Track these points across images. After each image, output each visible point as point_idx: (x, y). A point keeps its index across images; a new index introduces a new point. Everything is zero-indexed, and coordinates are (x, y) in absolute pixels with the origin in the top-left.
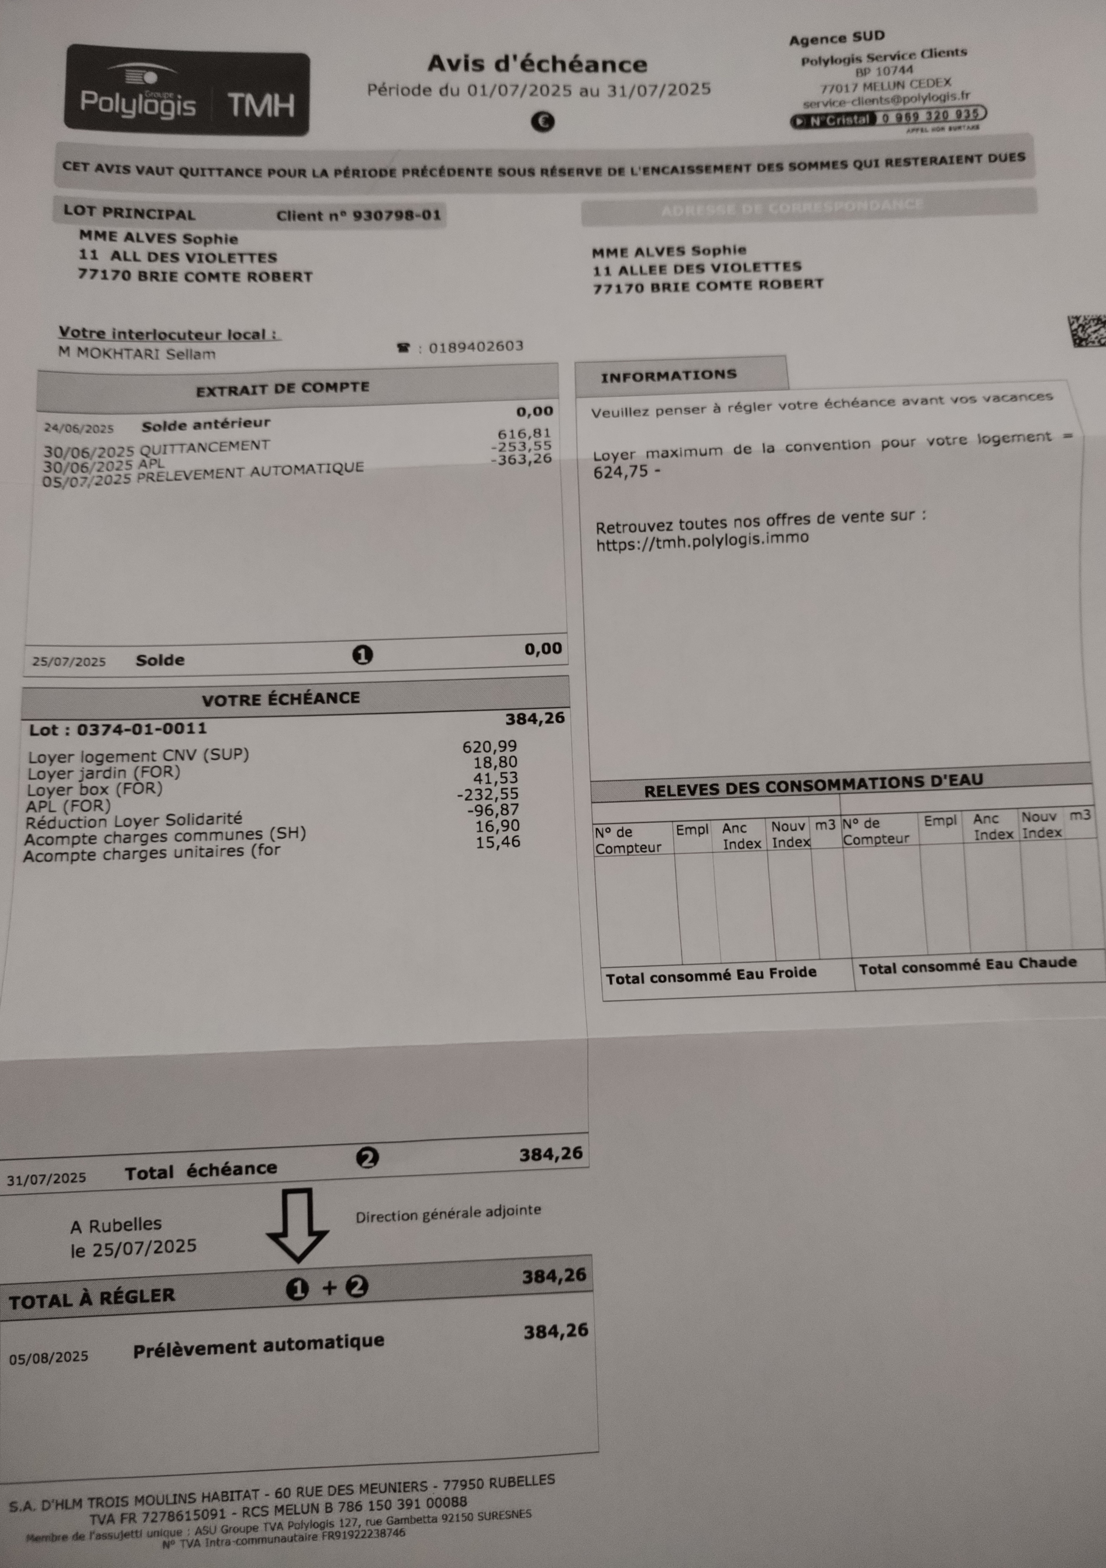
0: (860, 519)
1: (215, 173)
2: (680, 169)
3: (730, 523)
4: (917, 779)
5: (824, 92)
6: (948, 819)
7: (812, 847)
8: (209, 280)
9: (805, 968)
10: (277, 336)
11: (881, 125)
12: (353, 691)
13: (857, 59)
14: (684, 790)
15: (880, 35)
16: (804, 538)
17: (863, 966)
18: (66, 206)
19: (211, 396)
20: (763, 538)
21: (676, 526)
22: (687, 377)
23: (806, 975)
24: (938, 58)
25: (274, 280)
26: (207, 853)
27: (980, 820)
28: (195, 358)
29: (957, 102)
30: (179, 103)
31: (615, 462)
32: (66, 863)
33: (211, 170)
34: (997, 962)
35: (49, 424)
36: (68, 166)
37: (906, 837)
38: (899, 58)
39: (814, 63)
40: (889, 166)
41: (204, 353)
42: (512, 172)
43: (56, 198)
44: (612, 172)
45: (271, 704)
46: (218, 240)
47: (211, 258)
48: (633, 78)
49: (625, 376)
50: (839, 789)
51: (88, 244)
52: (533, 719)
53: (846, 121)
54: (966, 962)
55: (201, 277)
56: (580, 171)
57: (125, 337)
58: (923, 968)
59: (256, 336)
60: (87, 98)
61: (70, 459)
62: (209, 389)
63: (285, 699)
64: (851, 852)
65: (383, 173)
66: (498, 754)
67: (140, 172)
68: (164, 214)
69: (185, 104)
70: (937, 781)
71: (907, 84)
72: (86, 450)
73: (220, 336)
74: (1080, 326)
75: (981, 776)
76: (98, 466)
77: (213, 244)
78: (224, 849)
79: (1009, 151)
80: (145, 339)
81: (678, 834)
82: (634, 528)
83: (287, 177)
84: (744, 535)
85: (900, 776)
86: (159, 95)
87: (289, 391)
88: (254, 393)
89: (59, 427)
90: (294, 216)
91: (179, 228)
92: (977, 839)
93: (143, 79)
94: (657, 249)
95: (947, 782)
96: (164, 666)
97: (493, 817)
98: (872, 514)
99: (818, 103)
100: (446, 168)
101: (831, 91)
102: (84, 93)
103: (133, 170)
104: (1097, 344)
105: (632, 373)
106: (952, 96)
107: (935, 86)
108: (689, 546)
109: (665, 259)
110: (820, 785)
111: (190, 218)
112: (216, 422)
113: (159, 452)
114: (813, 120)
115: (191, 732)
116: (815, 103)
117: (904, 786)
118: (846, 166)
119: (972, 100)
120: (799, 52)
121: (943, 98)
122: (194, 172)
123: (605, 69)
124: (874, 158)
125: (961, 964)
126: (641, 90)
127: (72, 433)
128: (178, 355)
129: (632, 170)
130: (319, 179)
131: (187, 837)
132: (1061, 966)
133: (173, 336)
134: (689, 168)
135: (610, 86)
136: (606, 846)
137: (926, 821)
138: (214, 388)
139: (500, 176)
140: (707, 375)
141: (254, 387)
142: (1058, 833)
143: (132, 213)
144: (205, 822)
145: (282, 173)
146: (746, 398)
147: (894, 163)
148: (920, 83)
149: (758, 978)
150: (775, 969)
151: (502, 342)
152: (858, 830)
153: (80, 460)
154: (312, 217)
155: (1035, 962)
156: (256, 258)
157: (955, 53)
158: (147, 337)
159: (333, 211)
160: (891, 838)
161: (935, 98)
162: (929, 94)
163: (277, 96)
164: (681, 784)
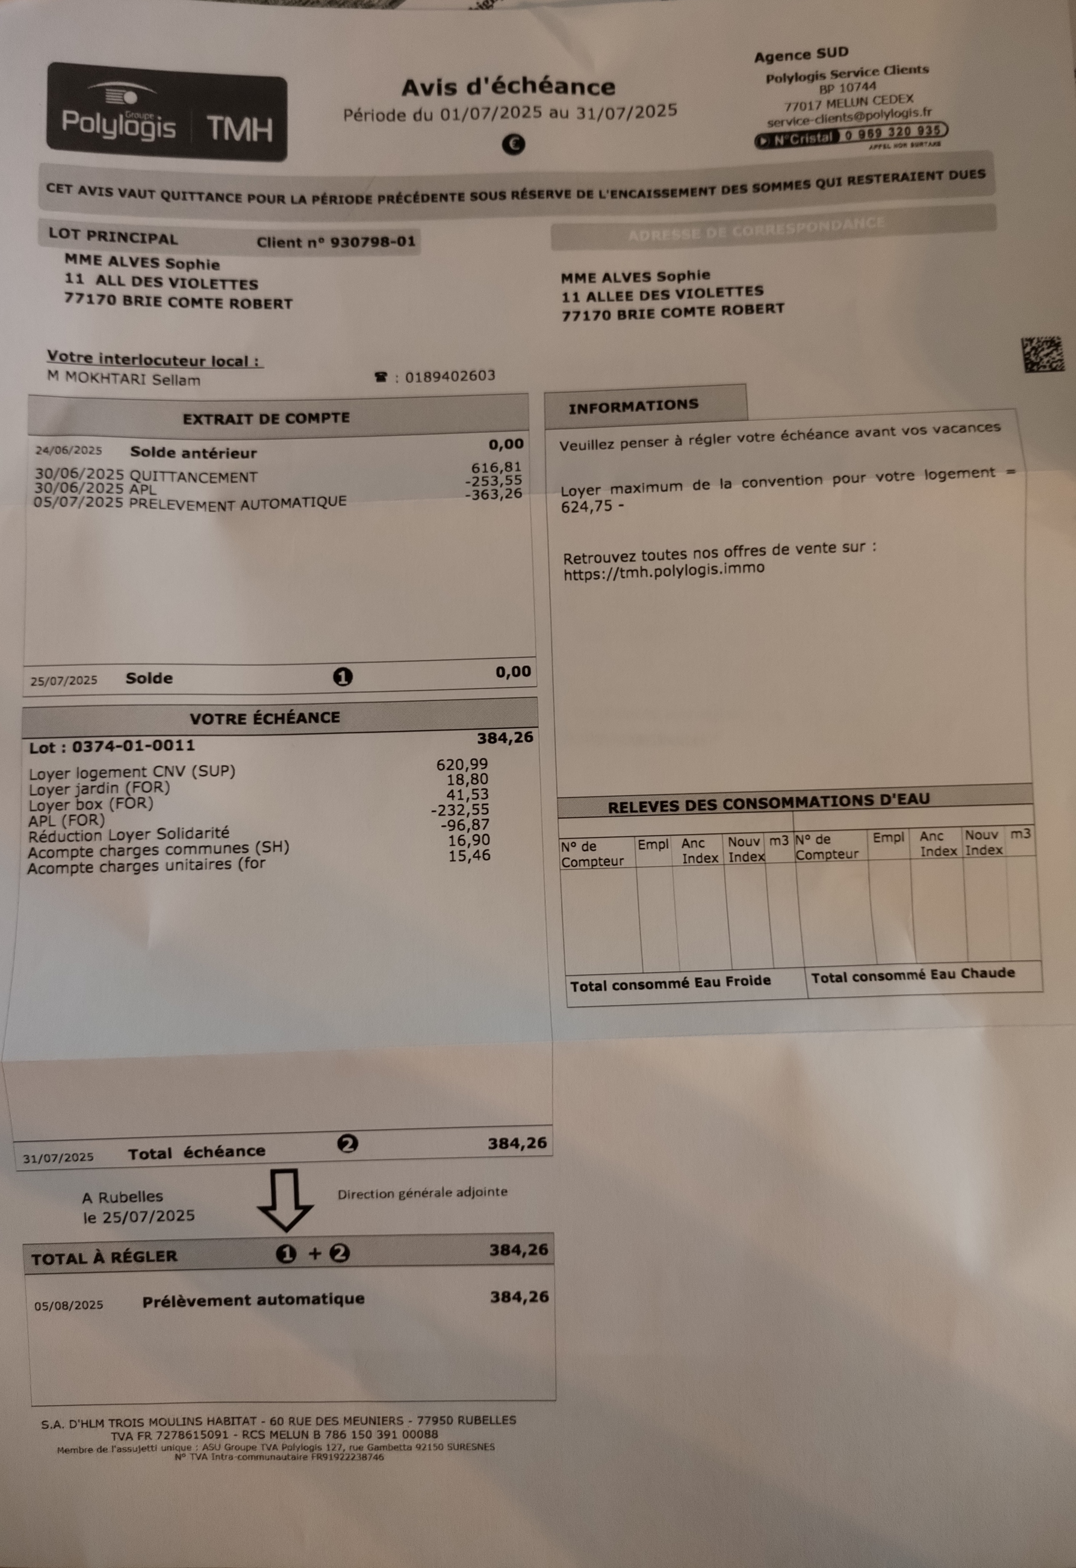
0: (813, 550)
1: (196, 196)
2: (646, 194)
3: (690, 554)
4: (867, 798)
5: (787, 110)
6: (896, 836)
7: (767, 861)
8: (193, 306)
9: (760, 976)
10: (259, 363)
11: (843, 143)
12: (333, 711)
13: (821, 75)
14: (645, 807)
15: (843, 51)
16: (760, 568)
17: (815, 975)
18: (51, 229)
19: (198, 424)
20: (721, 568)
21: (638, 557)
22: (651, 408)
23: (760, 984)
24: (901, 75)
25: (255, 307)
26: (197, 866)
27: (926, 838)
28: (181, 384)
29: (918, 119)
30: (159, 124)
31: (581, 497)
32: (66, 875)
33: (192, 194)
34: (941, 972)
35: (40, 447)
36: (52, 188)
37: (856, 852)
38: (862, 75)
39: (779, 80)
40: (851, 184)
41: (189, 379)
42: (483, 196)
43: (41, 221)
44: (582, 194)
45: (256, 723)
46: (201, 266)
47: (194, 283)
48: (601, 101)
49: (592, 407)
50: (792, 806)
51: (75, 268)
52: (503, 738)
53: (809, 140)
54: (913, 971)
55: (184, 302)
56: (550, 193)
57: (112, 361)
58: (873, 977)
59: (239, 363)
60: (69, 118)
61: (59, 479)
62: (195, 416)
63: (270, 719)
64: (804, 867)
65: (360, 199)
66: (471, 772)
67: (122, 195)
68: (147, 238)
69: (165, 125)
70: (886, 800)
71: (870, 101)
72: (75, 470)
73: (204, 363)
74: (1033, 348)
75: (928, 795)
76: (87, 487)
77: (195, 269)
78: (213, 862)
79: (969, 168)
80: (131, 364)
81: (640, 849)
82: (598, 559)
83: (267, 202)
84: (703, 565)
85: (850, 795)
86: (139, 115)
87: (274, 422)
88: (240, 423)
89: (49, 450)
90: (274, 242)
91: (162, 253)
92: (923, 855)
93: (123, 99)
94: (623, 275)
95: (895, 801)
96: (153, 684)
97: (464, 832)
98: (825, 545)
99: (782, 122)
100: (420, 194)
101: (795, 109)
102: (65, 113)
103: (116, 193)
104: (1048, 369)
105: (599, 403)
106: (914, 112)
107: (898, 102)
108: (651, 576)
109: (631, 286)
110: (775, 803)
111: (172, 242)
112: (204, 451)
113: (150, 478)
114: (777, 139)
115: (180, 749)
116: (779, 122)
117: (854, 805)
118: (809, 186)
119: (933, 117)
120: (764, 68)
121: (905, 114)
122: (176, 196)
123: (574, 91)
124: (837, 175)
125: (908, 974)
126: (609, 113)
127: (62, 454)
128: (164, 381)
129: (600, 192)
130: (298, 205)
131: (178, 850)
132: (1000, 976)
133: (159, 361)
134: (655, 192)
135: (579, 108)
136: (571, 860)
137: (875, 837)
138: (201, 416)
139: (472, 200)
140: (670, 405)
141: (239, 416)
142: (999, 851)
143: (116, 237)
144: (194, 835)
145: (261, 199)
146: (707, 430)
147: (856, 180)
148: (883, 100)
149: (715, 985)
150: (731, 977)
151: (474, 371)
152: (811, 846)
153: (69, 480)
154: (291, 244)
155: (976, 972)
156: (237, 285)
157: (917, 70)
158: (133, 362)
159: (312, 238)
160: (841, 854)
161: (898, 114)
162: (892, 110)
163: (255, 120)
164: (643, 800)
